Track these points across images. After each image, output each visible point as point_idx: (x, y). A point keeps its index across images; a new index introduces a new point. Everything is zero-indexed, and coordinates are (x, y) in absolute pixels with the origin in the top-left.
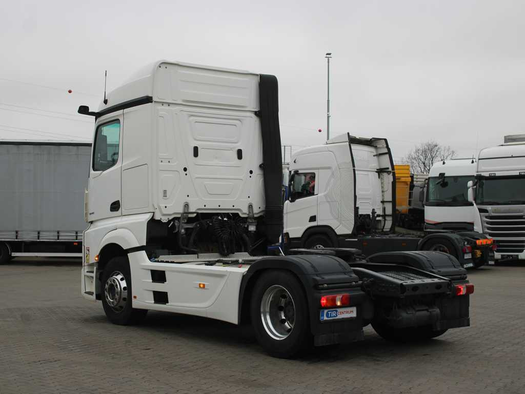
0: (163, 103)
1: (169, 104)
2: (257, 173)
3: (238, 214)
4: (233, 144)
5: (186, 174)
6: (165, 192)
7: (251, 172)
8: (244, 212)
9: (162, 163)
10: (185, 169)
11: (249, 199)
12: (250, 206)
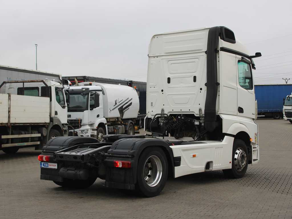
0: (154, 57)
1: (157, 57)
2: (205, 90)
3: (194, 114)
4: (191, 74)
5: (163, 93)
6: (152, 103)
7: (201, 89)
8: (197, 113)
9: (151, 89)
10: (162, 91)
11: (199, 106)
12: (200, 110)
